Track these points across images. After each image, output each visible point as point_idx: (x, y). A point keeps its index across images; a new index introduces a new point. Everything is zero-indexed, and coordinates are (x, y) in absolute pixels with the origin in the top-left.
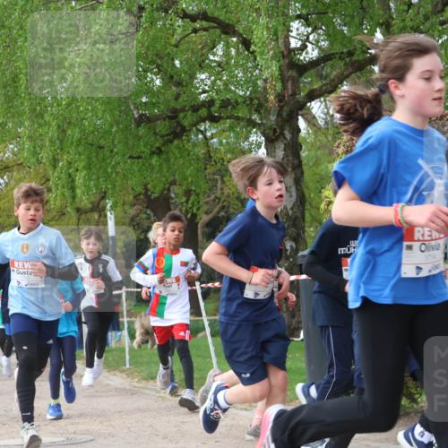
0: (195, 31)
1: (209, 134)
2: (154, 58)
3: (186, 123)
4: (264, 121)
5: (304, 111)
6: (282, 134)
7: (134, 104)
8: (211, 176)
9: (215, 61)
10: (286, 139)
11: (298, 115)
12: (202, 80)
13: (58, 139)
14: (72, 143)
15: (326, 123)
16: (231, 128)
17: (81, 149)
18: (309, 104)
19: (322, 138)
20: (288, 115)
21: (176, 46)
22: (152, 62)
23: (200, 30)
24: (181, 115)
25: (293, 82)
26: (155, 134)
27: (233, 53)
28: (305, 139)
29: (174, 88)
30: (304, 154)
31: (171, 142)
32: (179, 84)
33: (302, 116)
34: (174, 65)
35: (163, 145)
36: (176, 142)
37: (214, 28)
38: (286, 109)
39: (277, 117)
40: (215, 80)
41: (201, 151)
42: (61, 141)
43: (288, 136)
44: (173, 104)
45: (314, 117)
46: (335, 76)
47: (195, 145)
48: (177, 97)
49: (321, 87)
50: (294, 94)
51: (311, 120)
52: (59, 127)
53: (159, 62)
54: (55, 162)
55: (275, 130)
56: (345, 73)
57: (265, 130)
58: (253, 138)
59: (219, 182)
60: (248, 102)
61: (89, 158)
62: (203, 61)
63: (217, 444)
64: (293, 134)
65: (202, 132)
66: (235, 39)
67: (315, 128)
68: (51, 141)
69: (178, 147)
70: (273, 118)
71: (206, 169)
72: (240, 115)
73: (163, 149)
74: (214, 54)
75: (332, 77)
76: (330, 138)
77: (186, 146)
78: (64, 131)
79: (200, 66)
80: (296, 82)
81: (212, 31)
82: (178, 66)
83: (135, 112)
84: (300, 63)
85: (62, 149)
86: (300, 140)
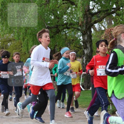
0: (63, 4)
1: (66, 32)
2: (52, 11)
3: (60, 29)
4: (82, 29)
5: (93, 26)
6: (87, 33)
7: (46, 23)
8: (67, 44)
9: (69, 12)
10: (88, 34)
11: (91, 27)
12: (65, 17)
13: (25, 33)
14: (29, 34)
15: (99, 30)
16: (73, 31)
17: (31, 36)
18: (94, 25)
19: (98, 34)
20: (88, 27)
21: (58, 8)
22: (51, 12)
23: (65, 3)
24: (59, 27)
25: (90, 18)
26: (52, 32)
27: (74, 10)
28: (93, 34)
29: (57, 19)
30: (93, 38)
31: (56, 34)
32: (58, 18)
33: (92, 28)
34: (57, 13)
35: (54, 35)
36: (57, 34)
37: (69, 3)
38: (88, 26)
39: (86, 28)
40: (69, 17)
41: (64, 37)
42: (26, 33)
43: (88, 33)
44: (57, 24)
45: (96, 28)
46: (102, 17)
47: (62, 35)
48: (58, 22)
49: (98, 20)
50: (90, 22)
51: (95, 29)
52: (25, 29)
53: (53, 12)
54: (24, 39)
55: (85, 32)
56: (105, 16)
57: (82, 32)
58: (79, 34)
59: (69, 45)
60: (78, 24)
61: (33, 38)
62: (65, 12)
63: (66, 118)
64: (90, 32)
65: (64, 32)
66: (74, 6)
67: (96, 31)
68: (23, 33)
69: (58, 36)
70: (84, 28)
71: (65, 42)
72: (75, 27)
73: (54, 36)
74: (68, 10)
75: (101, 17)
76: (100, 34)
77: (60, 35)
78: (26, 31)
79: (65, 13)
80: (91, 18)
81: (68, 4)
82: (59, 13)
83: (46, 26)
84: (92, 13)
85: (26, 36)
86: (92, 34)
